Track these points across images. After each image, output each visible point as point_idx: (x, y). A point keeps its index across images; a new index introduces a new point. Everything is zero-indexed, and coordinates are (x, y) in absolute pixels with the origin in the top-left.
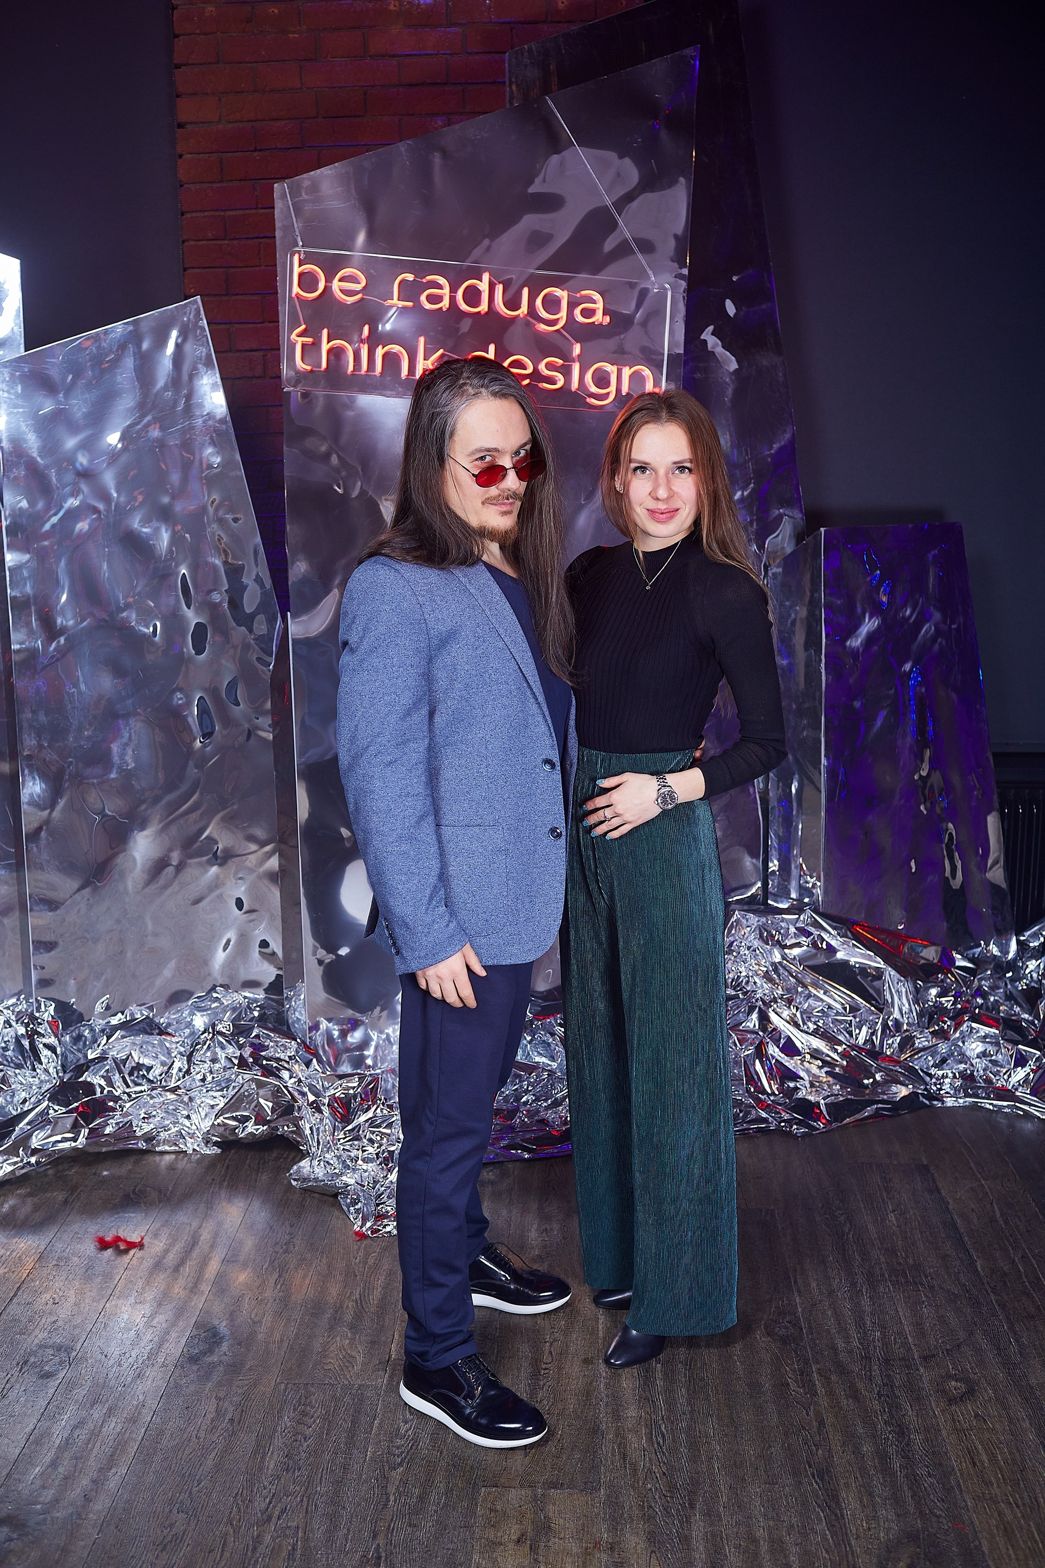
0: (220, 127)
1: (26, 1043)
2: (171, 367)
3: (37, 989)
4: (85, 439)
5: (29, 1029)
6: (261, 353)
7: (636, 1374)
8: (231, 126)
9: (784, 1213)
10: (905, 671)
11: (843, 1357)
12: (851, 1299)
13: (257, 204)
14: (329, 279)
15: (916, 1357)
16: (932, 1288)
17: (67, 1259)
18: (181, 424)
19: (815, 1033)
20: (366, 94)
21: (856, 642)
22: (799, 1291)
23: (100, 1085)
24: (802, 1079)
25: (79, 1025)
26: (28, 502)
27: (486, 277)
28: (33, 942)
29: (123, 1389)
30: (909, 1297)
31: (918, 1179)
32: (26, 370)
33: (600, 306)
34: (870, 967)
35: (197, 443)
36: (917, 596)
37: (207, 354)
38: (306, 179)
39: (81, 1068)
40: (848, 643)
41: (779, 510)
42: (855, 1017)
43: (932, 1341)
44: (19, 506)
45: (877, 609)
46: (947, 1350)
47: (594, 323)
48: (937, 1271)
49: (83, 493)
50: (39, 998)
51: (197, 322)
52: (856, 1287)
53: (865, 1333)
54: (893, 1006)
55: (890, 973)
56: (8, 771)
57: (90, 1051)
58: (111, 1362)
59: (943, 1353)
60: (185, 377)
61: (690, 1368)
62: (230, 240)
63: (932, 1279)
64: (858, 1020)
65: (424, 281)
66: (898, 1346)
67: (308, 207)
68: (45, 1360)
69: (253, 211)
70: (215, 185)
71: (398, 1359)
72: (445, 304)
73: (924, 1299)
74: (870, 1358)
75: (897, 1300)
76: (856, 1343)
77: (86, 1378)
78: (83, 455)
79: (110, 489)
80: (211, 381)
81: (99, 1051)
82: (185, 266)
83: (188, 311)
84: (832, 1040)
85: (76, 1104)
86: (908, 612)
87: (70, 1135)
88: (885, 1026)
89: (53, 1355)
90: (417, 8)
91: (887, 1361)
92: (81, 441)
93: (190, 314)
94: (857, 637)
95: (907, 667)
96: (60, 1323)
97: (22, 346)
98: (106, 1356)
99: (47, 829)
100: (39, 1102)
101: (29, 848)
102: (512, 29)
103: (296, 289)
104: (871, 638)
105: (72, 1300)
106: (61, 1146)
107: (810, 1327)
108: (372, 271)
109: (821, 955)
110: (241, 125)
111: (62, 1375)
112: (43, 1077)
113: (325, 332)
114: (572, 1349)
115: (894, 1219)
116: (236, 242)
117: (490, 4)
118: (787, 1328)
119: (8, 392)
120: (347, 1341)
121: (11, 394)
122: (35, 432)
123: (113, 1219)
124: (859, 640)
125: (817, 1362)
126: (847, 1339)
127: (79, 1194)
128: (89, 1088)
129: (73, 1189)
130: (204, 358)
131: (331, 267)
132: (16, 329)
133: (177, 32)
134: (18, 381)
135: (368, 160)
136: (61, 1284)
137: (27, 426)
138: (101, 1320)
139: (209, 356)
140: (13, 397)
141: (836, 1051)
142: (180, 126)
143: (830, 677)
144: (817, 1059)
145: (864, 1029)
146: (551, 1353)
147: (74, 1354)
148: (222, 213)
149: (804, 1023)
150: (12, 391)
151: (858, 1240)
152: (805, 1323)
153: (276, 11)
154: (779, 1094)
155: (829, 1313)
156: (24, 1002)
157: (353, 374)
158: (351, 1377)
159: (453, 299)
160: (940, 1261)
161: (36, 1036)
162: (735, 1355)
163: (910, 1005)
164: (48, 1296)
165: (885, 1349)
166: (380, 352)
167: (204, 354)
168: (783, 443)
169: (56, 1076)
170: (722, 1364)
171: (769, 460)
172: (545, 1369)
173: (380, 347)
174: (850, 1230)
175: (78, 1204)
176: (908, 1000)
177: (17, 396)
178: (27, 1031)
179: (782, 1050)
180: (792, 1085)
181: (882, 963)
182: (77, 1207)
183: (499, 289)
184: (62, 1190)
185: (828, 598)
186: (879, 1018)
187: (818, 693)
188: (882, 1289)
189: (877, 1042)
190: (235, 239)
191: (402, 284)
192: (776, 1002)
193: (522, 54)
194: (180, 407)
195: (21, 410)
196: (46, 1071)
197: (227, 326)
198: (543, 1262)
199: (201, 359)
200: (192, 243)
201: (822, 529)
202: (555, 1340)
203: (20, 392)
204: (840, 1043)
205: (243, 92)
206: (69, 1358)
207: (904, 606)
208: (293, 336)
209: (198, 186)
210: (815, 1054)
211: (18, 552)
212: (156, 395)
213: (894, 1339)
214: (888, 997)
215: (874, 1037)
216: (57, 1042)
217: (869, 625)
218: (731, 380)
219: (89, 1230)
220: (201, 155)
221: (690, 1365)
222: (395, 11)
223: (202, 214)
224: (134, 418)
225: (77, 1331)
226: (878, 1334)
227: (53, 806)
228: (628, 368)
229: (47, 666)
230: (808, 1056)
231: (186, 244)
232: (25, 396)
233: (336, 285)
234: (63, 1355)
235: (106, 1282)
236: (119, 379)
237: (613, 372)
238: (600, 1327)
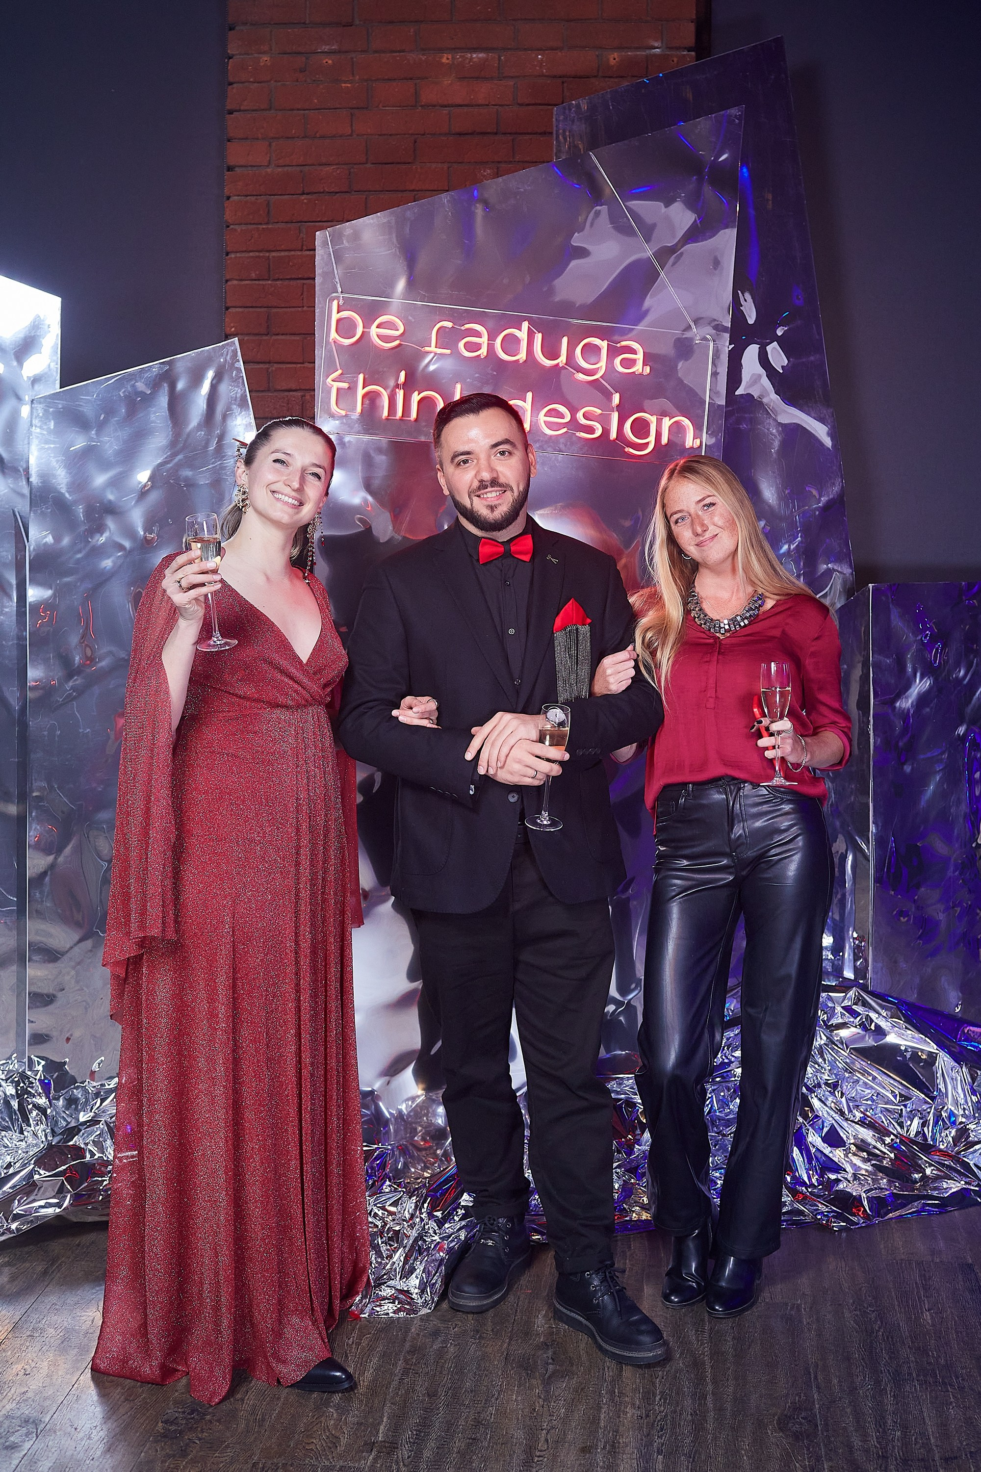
0: (269, 170)
1: (15, 1104)
2: (205, 407)
3: (30, 1045)
4: (115, 476)
5: (19, 1088)
6: (299, 394)
7: (635, 1465)
8: (280, 170)
9: (811, 1308)
10: (959, 735)
11: (858, 1455)
12: (874, 1397)
13: (302, 246)
14: (367, 325)
15: (937, 1458)
16: (961, 1389)
17: (43, 1330)
18: (212, 464)
19: (862, 1123)
20: (415, 142)
21: (906, 703)
22: (818, 1387)
23: (90, 1151)
24: (845, 1170)
25: (73, 1086)
26: (53, 538)
27: (525, 325)
28: (29, 994)
29: (92, 1462)
30: (937, 1398)
31: (960, 1277)
32: (60, 406)
33: (640, 356)
34: (922, 1051)
35: (227, 483)
36: (972, 656)
37: (242, 395)
38: (347, 228)
39: (72, 1132)
40: (898, 704)
41: (827, 565)
42: (905, 1106)
43: (956, 1443)
44: (44, 541)
45: (928, 670)
46: (971, 1452)
47: (634, 372)
48: (970, 1372)
49: (110, 531)
50: (32, 1056)
51: (233, 364)
52: (880, 1386)
53: (884, 1431)
54: (947, 1097)
55: (944, 1061)
56: (15, 813)
57: (82, 1114)
58: (81, 1435)
59: (966, 1455)
60: (218, 416)
61: (693, 1460)
62: (274, 280)
63: (963, 1380)
64: (908, 1110)
65: (463, 328)
66: (918, 1446)
67: (348, 256)
68: (11, 1431)
69: (299, 253)
70: (261, 227)
71: (384, 1441)
72: (483, 351)
73: (952, 1400)
74: (887, 1458)
75: (923, 1400)
76: (874, 1441)
77: (53, 1450)
78: (112, 493)
79: (137, 527)
80: (244, 422)
81: (92, 1114)
82: (228, 305)
83: (225, 353)
84: (881, 1131)
85: (64, 1167)
86: (962, 673)
87: (55, 1201)
88: (938, 1118)
89: (20, 1426)
90: (469, 62)
91: (905, 1461)
92: (111, 478)
93: (227, 355)
94: (907, 698)
95: (961, 730)
96: (29, 1395)
97: (58, 382)
98: (76, 1429)
99: (51, 874)
100: (24, 1166)
101: (32, 894)
102: (563, 82)
103: (333, 335)
104: (923, 700)
105: (44, 1371)
106: (44, 1211)
107: (826, 1425)
108: (410, 318)
109: (869, 1038)
110: (290, 169)
111: (27, 1445)
112: (31, 1140)
113: (361, 376)
114: (570, 1436)
115: (929, 1317)
116: (278, 282)
117: (542, 59)
118: (801, 1424)
119: (41, 427)
120: (332, 1422)
121: (43, 429)
122: (65, 467)
123: (94, 1291)
124: (910, 701)
125: (831, 1460)
126: (865, 1437)
127: (60, 1265)
128: (79, 1152)
129: (54, 1261)
130: (239, 399)
131: (370, 313)
132: (52, 365)
133: (231, 79)
134: (51, 417)
135: (411, 210)
136: (34, 1355)
137: (57, 461)
138: (74, 1392)
139: (244, 397)
140: (45, 433)
141: (883, 1142)
142: (230, 169)
143: (879, 740)
144: (863, 1151)
145: (916, 1121)
146: (547, 1440)
147: (43, 1426)
148: (267, 254)
149: (850, 1111)
150: (45, 427)
151: (888, 1338)
152: (821, 1421)
153: (330, 62)
154: (819, 1186)
155: (848, 1410)
156: (16, 1061)
157: (387, 419)
158: (333, 1457)
159: (491, 348)
160: (973, 1362)
161: (26, 1096)
162: (743, 1449)
163: (965, 1095)
164: (19, 1367)
165: (904, 1449)
166: (416, 397)
167: (238, 395)
168: (831, 496)
169: (44, 1139)
170: (728, 1458)
171: (817, 513)
172: (539, 1457)
173: (416, 393)
174: (880, 1328)
175: (58, 1275)
176: (963, 1090)
177: (50, 432)
178: (17, 1092)
179: (824, 1140)
180: (833, 1177)
181: (935, 1047)
182: (57, 1277)
183: (539, 337)
184: (43, 1260)
185: (876, 656)
186: (931, 1108)
187: (866, 756)
188: (908, 1388)
189: (929, 1135)
190: (278, 279)
191: (440, 331)
192: (820, 1087)
193: (570, 110)
194: (212, 448)
195: (52, 446)
196: (35, 1134)
197: (267, 366)
198: (548, 1349)
199: (235, 400)
200: (235, 282)
201: (870, 585)
202: (552, 1428)
203: (52, 427)
204: (889, 1134)
205: (294, 138)
206: (37, 1429)
207: (958, 665)
208: (329, 380)
209: (244, 227)
210: (862, 1146)
211: (40, 588)
212: (189, 435)
213: (915, 1439)
214: (942, 1086)
215: (926, 1129)
216: (48, 1103)
217: (920, 686)
218: (778, 431)
219: (68, 1301)
220: (249, 197)
221: (694, 1457)
222: (448, 63)
223: (247, 255)
224: (165, 456)
225: (48, 1403)
226: (898, 1433)
227: (59, 851)
228: (668, 418)
229: (61, 705)
230: (853, 1148)
231: (229, 283)
232: (57, 432)
233: (374, 331)
234: (31, 1427)
235: (81, 1355)
236: (153, 417)
237: (652, 422)
238: (602, 1416)
